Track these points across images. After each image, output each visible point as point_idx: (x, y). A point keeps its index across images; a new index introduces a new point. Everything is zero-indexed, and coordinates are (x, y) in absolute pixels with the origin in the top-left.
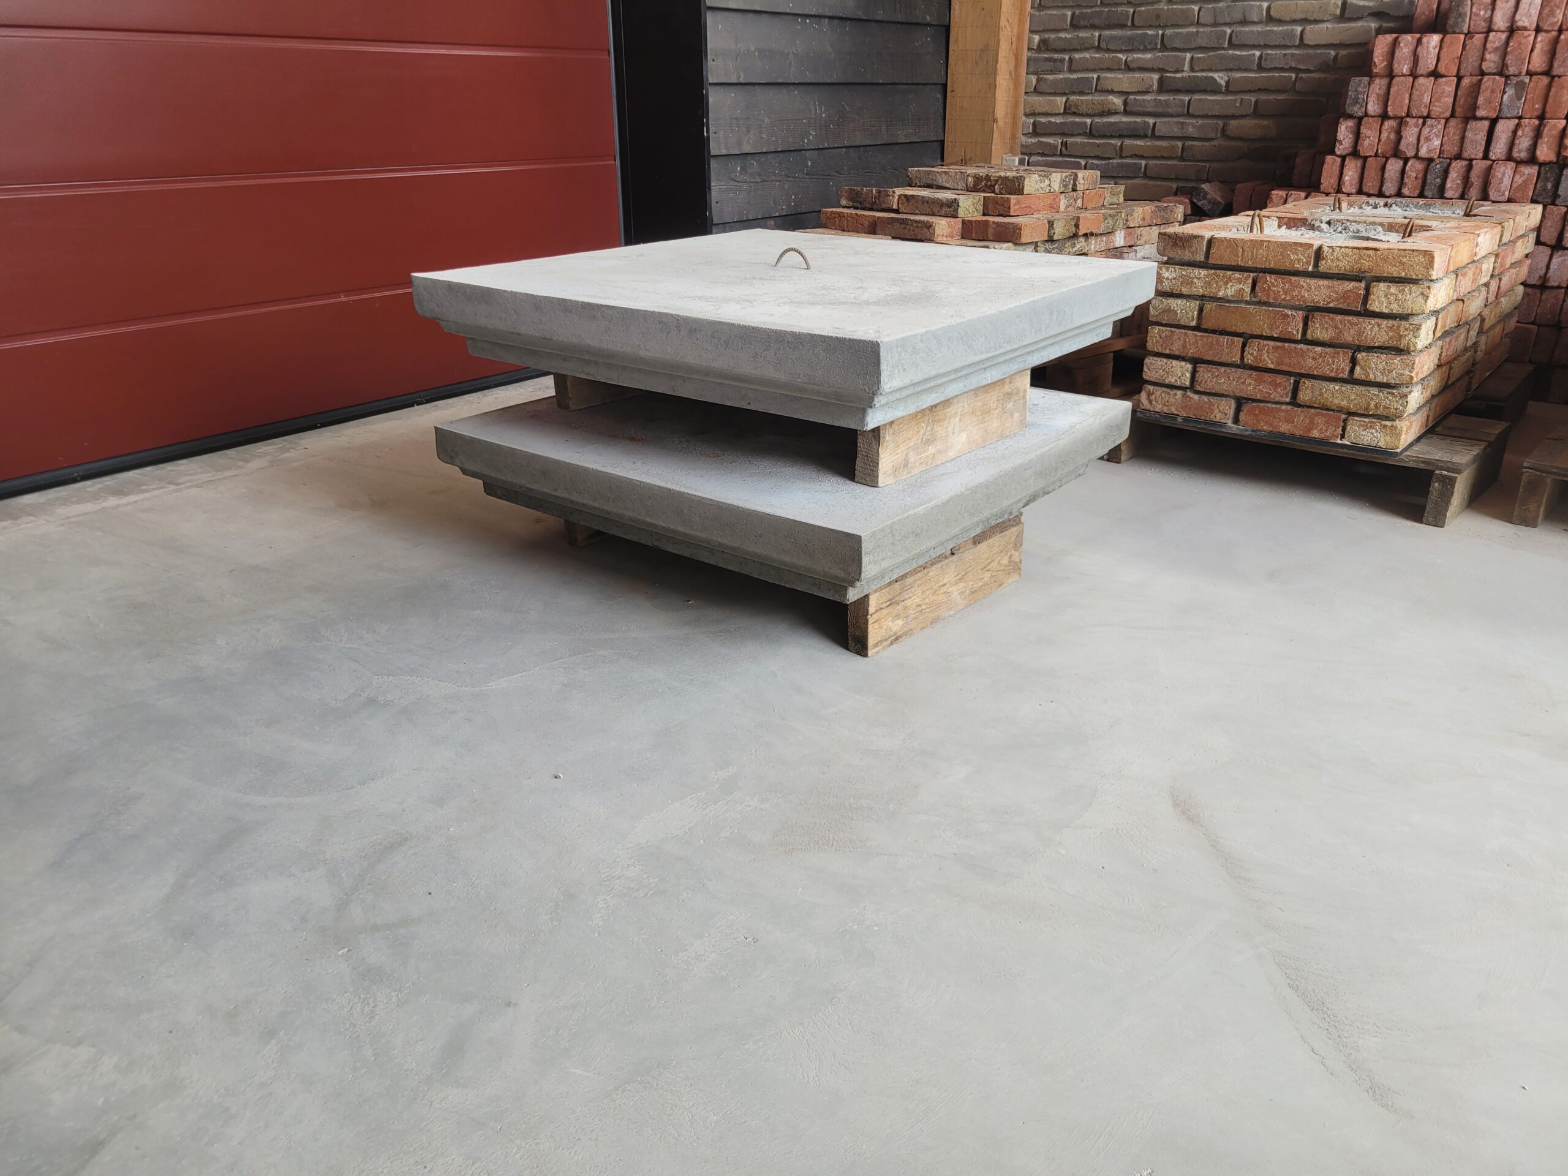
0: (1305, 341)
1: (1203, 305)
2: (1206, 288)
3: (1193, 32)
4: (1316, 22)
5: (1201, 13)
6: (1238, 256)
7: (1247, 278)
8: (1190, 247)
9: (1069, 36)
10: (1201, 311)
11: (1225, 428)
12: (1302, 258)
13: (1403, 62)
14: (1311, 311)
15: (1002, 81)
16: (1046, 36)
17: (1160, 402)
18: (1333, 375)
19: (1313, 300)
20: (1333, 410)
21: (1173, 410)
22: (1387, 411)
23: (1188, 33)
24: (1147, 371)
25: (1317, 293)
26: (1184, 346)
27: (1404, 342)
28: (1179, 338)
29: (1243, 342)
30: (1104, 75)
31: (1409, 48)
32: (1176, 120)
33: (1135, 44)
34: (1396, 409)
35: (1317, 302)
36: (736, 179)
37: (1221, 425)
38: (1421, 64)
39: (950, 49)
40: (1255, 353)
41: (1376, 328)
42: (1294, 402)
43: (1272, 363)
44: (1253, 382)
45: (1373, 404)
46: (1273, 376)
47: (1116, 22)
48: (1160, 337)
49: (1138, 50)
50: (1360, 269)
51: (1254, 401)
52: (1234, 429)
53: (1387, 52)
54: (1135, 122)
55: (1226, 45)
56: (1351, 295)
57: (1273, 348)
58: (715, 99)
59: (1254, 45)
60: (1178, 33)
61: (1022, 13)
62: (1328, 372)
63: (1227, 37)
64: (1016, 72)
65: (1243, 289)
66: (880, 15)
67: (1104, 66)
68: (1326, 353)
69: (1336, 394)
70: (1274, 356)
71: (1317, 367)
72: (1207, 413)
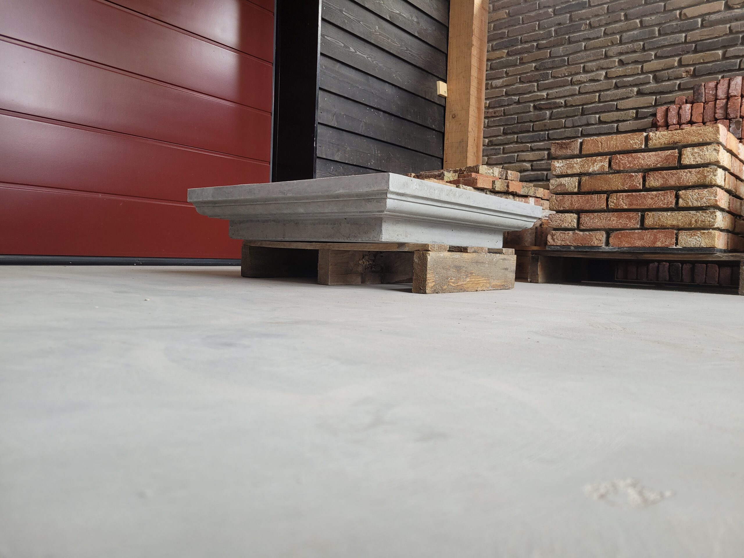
0: (645, 189)
1: (581, 179)
2: (582, 168)
3: (563, 131)
5: (566, 122)
6: (599, 147)
7: (605, 159)
8: (570, 147)
9: (502, 138)
10: (579, 183)
11: (601, 249)
12: (637, 141)
13: (673, 118)
14: (646, 171)
16: (491, 139)
17: (559, 239)
18: (665, 206)
19: (647, 164)
20: (668, 228)
21: (568, 243)
22: (704, 223)
24: (550, 222)
25: (649, 160)
26: (571, 204)
27: (708, 179)
28: (568, 200)
29: (607, 197)
31: (675, 111)
33: (535, 139)
34: (709, 221)
35: (650, 165)
36: (330, 172)
37: (598, 247)
38: (683, 118)
39: (445, 142)
40: (615, 201)
41: (689, 174)
42: (643, 227)
43: (626, 205)
44: (615, 219)
45: (693, 220)
46: (628, 214)
47: (525, 130)
48: (557, 201)
49: (537, 142)
51: (617, 230)
52: (607, 249)
54: (537, 174)
55: (580, 135)
56: (671, 157)
57: (626, 196)
58: (321, 130)
59: (594, 134)
60: (555, 132)
61: (479, 128)
62: (662, 205)
63: (580, 132)
64: (477, 153)
65: (604, 165)
66: (409, 118)
67: (520, 150)
68: (659, 194)
69: (669, 218)
70: (627, 201)
71: (655, 203)
72: (589, 241)
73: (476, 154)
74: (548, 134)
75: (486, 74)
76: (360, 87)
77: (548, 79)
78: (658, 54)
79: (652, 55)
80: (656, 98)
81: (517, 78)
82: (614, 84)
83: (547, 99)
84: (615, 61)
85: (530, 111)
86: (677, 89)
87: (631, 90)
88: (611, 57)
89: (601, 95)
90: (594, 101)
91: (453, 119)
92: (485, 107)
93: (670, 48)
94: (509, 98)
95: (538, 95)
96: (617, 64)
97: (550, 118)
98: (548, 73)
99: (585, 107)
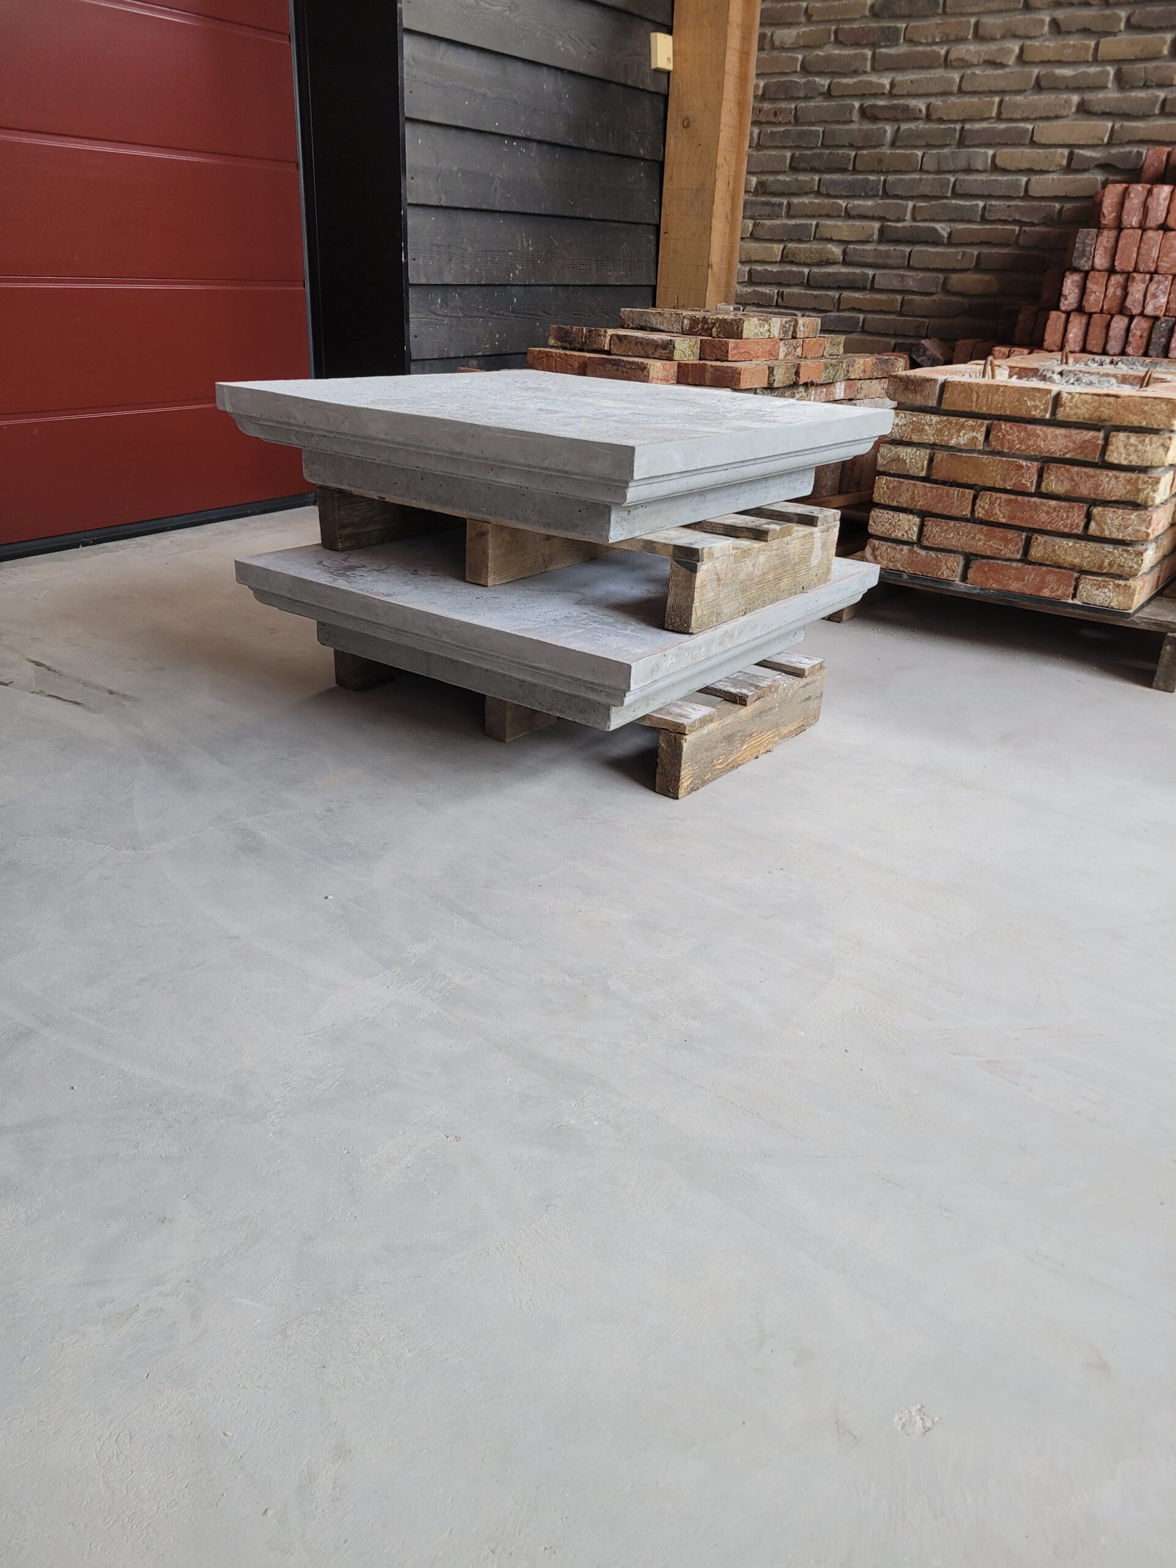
0: (1039, 494)
1: (934, 454)
2: (937, 435)
3: (915, 179)
4: (1042, 172)
5: (924, 159)
6: (972, 402)
7: (981, 426)
8: (922, 391)
9: (787, 179)
10: (931, 460)
11: (952, 585)
13: (1132, 213)
14: (1047, 462)
15: (717, 224)
16: (764, 178)
17: (885, 558)
18: (1067, 530)
19: (1049, 451)
20: (1065, 568)
21: (899, 566)
22: (1121, 569)
23: (911, 180)
24: (873, 524)
25: (1053, 442)
26: (913, 498)
27: (1142, 496)
28: (908, 490)
29: (974, 495)
30: (823, 222)
31: (1139, 199)
32: (896, 272)
33: (856, 190)
34: (1131, 567)
35: (1053, 453)
36: (437, 312)
37: (949, 582)
38: (1151, 215)
39: (665, 186)
40: (987, 506)
41: (1113, 481)
42: (1025, 559)
43: (1004, 517)
44: (983, 538)
45: (1107, 561)
46: (1004, 531)
47: (837, 165)
48: (888, 488)
49: (860, 197)
50: (1099, 418)
51: (984, 557)
52: (962, 587)
53: (1117, 203)
54: (854, 273)
55: (949, 194)
56: (1090, 445)
57: (1005, 501)
58: (414, 221)
59: (978, 195)
60: (900, 180)
61: (739, 152)
62: (1062, 528)
63: (951, 186)
64: (732, 215)
65: (976, 437)
66: (591, 143)
67: (824, 212)
68: (1061, 507)
69: (1069, 552)
70: (1006, 510)
71: (1050, 522)
72: (935, 570)
73: (729, 217)
74: (885, 181)
75: (762, 11)
76: (489, 94)
77: (896, 45)
78: (1133, 20)
79: (1119, 19)
80: (1113, 127)
81: (830, 30)
82: (1034, 78)
83: (891, 95)
84: (1042, 22)
85: (852, 121)
86: (1157, 112)
87: (1066, 102)
88: (1037, 9)
89: (1003, 104)
90: (987, 116)
91: (684, 131)
92: (755, 97)
93: (1160, 8)
94: (809, 81)
95: (871, 83)
96: (1046, 28)
97: (893, 144)
98: (897, 29)
99: (967, 126)
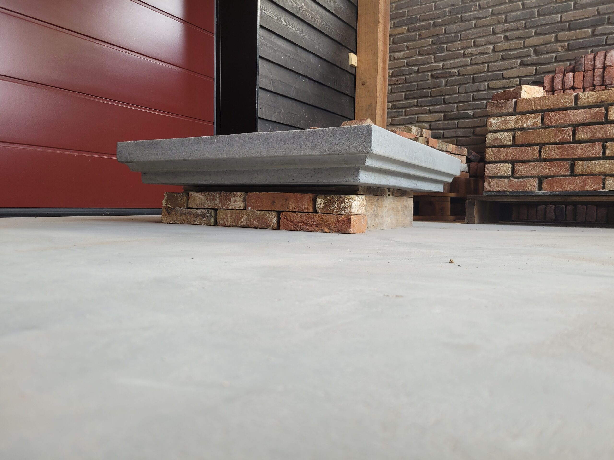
0: (575, 141)
1: (515, 134)
2: (516, 124)
3: (457, 96)
5: (459, 89)
6: (532, 106)
7: (538, 116)
9: (404, 102)
10: (514, 137)
11: (534, 193)
12: (568, 100)
14: (576, 126)
15: (378, 117)
16: (395, 103)
17: (496, 186)
18: (593, 156)
19: (577, 120)
20: (596, 175)
21: (504, 188)
23: (454, 97)
24: (487, 171)
25: (578, 116)
28: (504, 151)
29: (539, 149)
30: (420, 116)
31: (560, 79)
32: (453, 130)
33: (432, 103)
35: (579, 121)
37: (532, 192)
38: (566, 84)
39: (356, 106)
40: (547, 152)
42: (573, 173)
43: (558, 155)
44: (548, 167)
46: (559, 163)
47: (424, 95)
48: (493, 153)
49: (434, 105)
50: (601, 100)
51: (549, 177)
52: (540, 193)
53: (550, 82)
54: (435, 132)
55: (471, 100)
56: (599, 114)
57: (557, 148)
58: (261, 94)
59: (484, 99)
60: (450, 97)
61: (384, 94)
62: (590, 155)
63: (472, 97)
65: (536, 121)
66: (328, 84)
67: (420, 112)
68: (588, 145)
69: (597, 166)
70: (558, 152)
71: (584, 153)
72: (523, 187)
73: (382, 116)
74: (444, 99)
75: (389, 48)
76: (291, 57)
77: (443, 52)
78: (537, 32)
79: (532, 32)
80: (536, 69)
81: (416, 51)
82: (500, 56)
83: (443, 69)
84: (501, 37)
85: (428, 80)
86: (554, 61)
87: (515, 62)
88: (498, 33)
89: (489, 66)
90: (483, 71)
91: (363, 86)
92: (389, 76)
93: (548, 27)
94: (410, 68)
95: (435, 66)
96: (503, 39)
97: (446, 85)
98: (443, 47)
99: (475, 76)
